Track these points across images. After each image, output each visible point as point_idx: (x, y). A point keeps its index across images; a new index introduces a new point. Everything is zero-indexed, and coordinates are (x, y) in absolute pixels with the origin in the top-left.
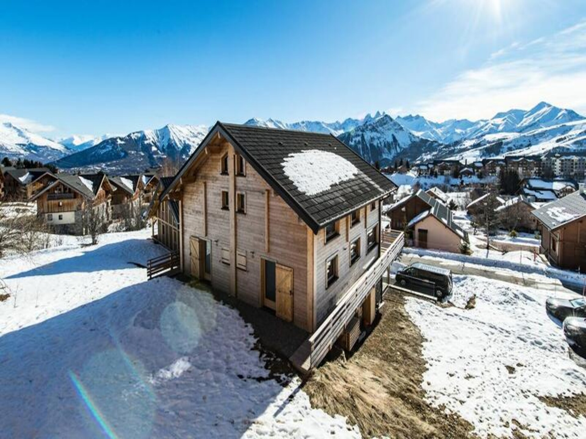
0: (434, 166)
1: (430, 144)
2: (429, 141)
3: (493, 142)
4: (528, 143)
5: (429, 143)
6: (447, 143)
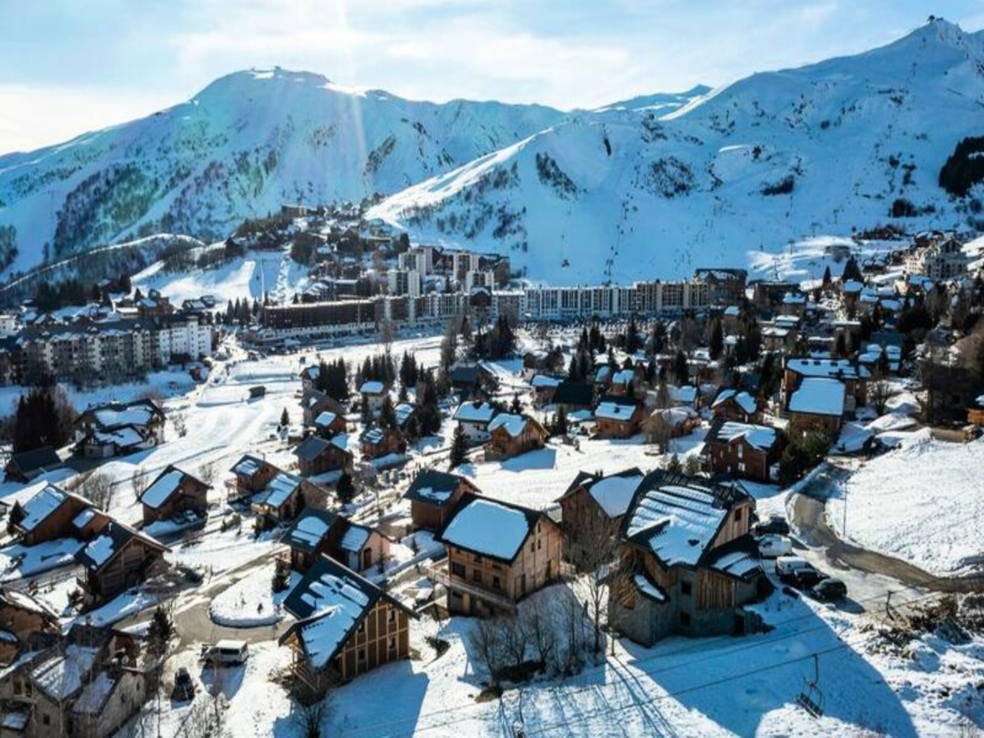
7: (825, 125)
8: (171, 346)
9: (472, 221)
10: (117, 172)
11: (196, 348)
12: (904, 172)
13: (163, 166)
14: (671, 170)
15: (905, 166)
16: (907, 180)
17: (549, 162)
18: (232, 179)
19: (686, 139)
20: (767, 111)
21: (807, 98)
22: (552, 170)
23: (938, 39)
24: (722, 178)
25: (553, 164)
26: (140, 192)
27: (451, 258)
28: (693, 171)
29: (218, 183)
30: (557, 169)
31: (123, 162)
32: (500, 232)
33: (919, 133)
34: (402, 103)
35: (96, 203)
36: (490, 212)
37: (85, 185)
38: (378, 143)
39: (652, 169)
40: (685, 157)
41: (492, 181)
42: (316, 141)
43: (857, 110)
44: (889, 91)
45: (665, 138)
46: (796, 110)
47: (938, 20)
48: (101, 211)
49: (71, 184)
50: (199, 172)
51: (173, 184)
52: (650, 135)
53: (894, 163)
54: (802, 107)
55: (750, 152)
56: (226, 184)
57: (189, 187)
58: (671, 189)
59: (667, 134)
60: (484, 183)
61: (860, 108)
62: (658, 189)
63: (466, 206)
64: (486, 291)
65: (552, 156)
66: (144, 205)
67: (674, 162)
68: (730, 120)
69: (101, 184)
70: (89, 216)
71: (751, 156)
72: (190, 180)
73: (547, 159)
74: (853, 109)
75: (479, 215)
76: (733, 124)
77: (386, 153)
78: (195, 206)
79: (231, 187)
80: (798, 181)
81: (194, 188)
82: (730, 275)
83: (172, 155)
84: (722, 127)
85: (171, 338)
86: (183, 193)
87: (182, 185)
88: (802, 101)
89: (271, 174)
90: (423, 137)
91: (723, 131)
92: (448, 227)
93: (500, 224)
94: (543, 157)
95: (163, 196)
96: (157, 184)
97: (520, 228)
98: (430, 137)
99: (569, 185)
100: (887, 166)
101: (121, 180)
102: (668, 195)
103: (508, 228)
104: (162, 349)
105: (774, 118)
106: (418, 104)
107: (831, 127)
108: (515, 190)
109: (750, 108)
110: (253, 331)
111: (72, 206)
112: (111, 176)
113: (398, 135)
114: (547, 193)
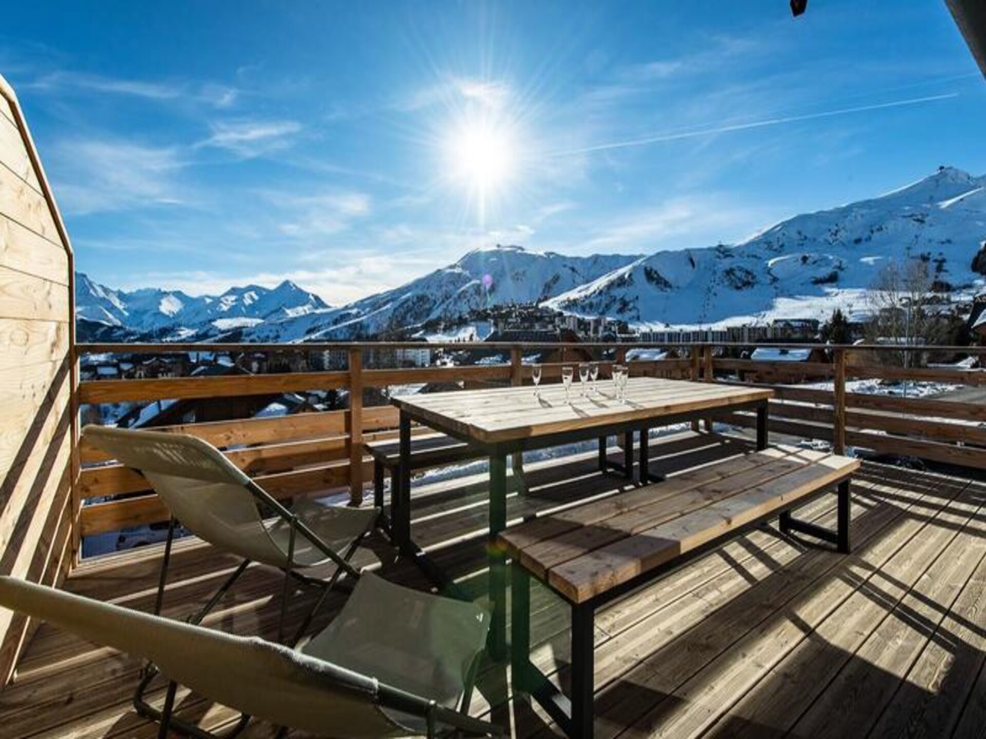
0: (135, 367)
1: (105, 331)
2: (102, 325)
3: (228, 331)
4: (275, 334)
5: (102, 330)
6: (146, 331)
7: (858, 241)
8: (403, 357)
9: (603, 305)
10: (418, 298)
11: (420, 359)
12: (935, 265)
13: (439, 294)
14: (738, 274)
15: (935, 261)
16: (939, 269)
17: (653, 272)
18: (472, 299)
19: (748, 256)
20: (808, 236)
21: (841, 226)
22: (655, 276)
23: (951, 181)
24: (779, 276)
25: (656, 272)
26: (427, 306)
27: (589, 324)
28: (755, 273)
29: (465, 300)
30: (658, 275)
31: (420, 293)
32: (621, 311)
33: (944, 239)
34: (564, 258)
35: (406, 313)
36: (615, 300)
37: (402, 304)
38: (550, 278)
39: (725, 274)
40: (748, 267)
41: (616, 284)
42: (516, 277)
43: (884, 230)
44: (911, 216)
45: (732, 256)
46: (832, 234)
47: (947, 169)
48: (409, 315)
49: (397, 304)
50: (456, 296)
51: (443, 302)
52: (721, 255)
53: (925, 259)
54: (837, 231)
55: (800, 259)
56: (469, 301)
57: (450, 303)
58: (739, 285)
59: (734, 254)
60: (611, 285)
61: (887, 228)
62: (731, 285)
63: (599, 298)
64: (612, 334)
65: (655, 268)
66: (429, 311)
67: (741, 269)
68: (780, 243)
69: (410, 303)
70: (404, 318)
71: (800, 262)
72: (450, 300)
73: (651, 270)
74: (880, 229)
75: (607, 302)
76: (782, 246)
77: (555, 283)
78: (452, 312)
79: (471, 303)
80: (841, 274)
81: (453, 303)
82: (804, 324)
83: (444, 288)
84: (775, 247)
85: (404, 352)
86: (448, 306)
87: (447, 302)
88: (836, 228)
89: (492, 296)
90: (575, 273)
91: (775, 250)
92: (587, 310)
93: (621, 306)
94: (648, 269)
95: (438, 307)
96: (435, 302)
97: (634, 307)
98: (579, 274)
99: (666, 284)
100: (919, 261)
101: (418, 301)
102: (738, 288)
103: (626, 308)
104: (398, 358)
105: (815, 240)
106: (572, 258)
107: (863, 242)
108: (631, 288)
109: (795, 236)
110: (460, 355)
111: (396, 313)
112: (415, 300)
113: (560, 273)
114: (652, 289)
